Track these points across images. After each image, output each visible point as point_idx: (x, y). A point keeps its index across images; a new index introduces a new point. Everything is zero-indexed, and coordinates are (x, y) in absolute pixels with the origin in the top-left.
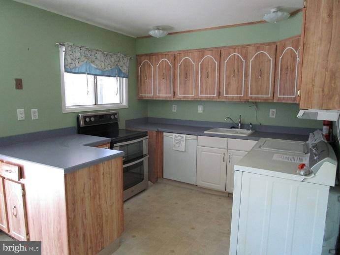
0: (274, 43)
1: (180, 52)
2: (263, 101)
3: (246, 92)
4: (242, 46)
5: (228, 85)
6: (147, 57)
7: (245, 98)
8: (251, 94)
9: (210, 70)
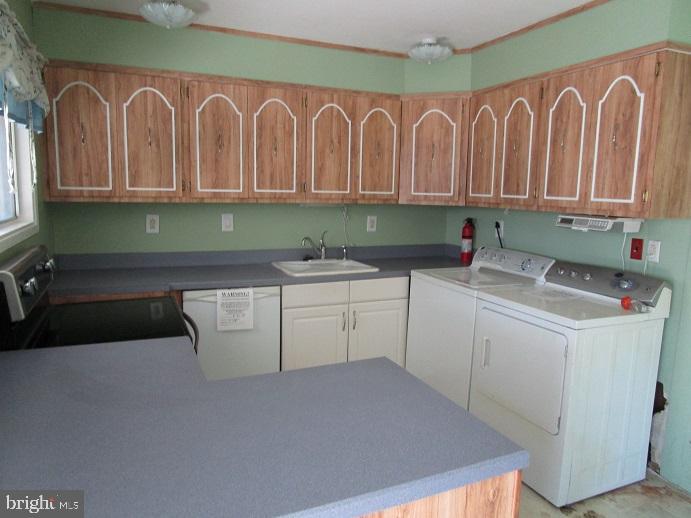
0: (397, 97)
1: (201, 78)
2: (380, 202)
3: (354, 184)
4: (346, 91)
5: (320, 170)
6: (81, 73)
7: (353, 197)
8: (363, 189)
9: (280, 133)
